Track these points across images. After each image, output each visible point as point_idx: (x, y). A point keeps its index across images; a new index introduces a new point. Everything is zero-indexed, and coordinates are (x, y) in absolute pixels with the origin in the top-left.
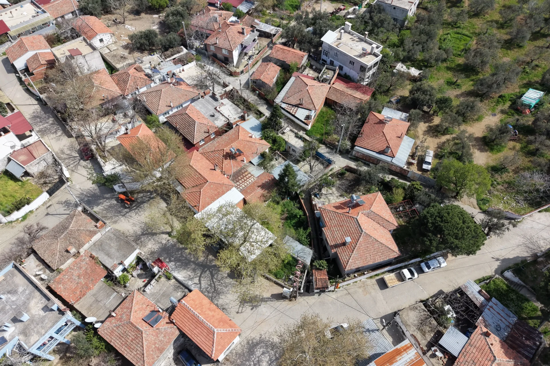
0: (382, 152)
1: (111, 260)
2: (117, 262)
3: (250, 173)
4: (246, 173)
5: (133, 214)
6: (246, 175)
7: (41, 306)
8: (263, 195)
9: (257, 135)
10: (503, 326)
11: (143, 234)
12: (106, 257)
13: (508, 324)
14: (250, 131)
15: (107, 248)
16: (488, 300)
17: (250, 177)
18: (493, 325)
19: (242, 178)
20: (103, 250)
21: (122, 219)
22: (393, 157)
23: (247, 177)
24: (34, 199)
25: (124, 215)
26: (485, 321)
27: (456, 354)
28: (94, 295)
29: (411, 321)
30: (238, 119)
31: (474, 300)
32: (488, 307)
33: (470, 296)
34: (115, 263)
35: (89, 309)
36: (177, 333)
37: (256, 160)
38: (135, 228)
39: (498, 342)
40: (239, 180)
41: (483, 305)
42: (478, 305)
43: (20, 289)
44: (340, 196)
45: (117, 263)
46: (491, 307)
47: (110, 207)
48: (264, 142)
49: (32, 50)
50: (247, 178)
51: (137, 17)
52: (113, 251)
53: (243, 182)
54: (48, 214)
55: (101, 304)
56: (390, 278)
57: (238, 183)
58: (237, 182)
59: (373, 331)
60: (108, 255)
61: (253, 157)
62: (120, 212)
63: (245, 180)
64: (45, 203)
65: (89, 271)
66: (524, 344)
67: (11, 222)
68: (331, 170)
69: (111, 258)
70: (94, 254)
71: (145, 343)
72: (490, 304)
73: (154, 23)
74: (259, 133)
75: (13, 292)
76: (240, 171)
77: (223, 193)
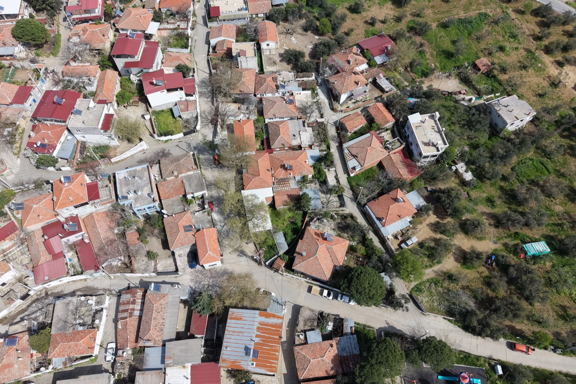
0: (380, 219)
2: (191, 191)
3: (289, 184)
4: (287, 183)
5: (216, 170)
7: (148, 192)
8: (286, 201)
9: (311, 162)
10: (347, 350)
11: (214, 184)
12: (188, 186)
13: (351, 351)
14: (309, 158)
15: (192, 181)
16: (352, 334)
18: (342, 346)
19: (283, 184)
20: (189, 181)
22: (384, 226)
23: (286, 185)
24: (176, 134)
25: (211, 168)
26: (339, 341)
27: (309, 341)
28: (173, 201)
30: (307, 146)
31: (344, 328)
32: (348, 337)
33: (344, 325)
35: (167, 206)
36: (194, 242)
37: (298, 178)
38: (212, 179)
39: (335, 353)
40: (281, 184)
41: (346, 334)
42: (344, 332)
43: (144, 179)
44: (333, 229)
46: (350, 338)
47: (209, 159)
48: (312, 169)
49: (224, 36)
51: (305, 33)
52: (193, 184)
53: (281, 187)
54: (177, 146)
55: (173, 207)
56: (316, 289)
58: (279, 185)
60: (190, 185)
61: (298, 175)
62: (211, 165)
63: (283, 186)
64: (180, 139)
65: (177, 188)
66: (349, 364)
67: (159, 140)
68: (342, 210)
69: (190, 188)
70: (184, 181)
71: (178, 237)
72: (351, 336)
73: (311, 43)
74: (314, 162)
75: (141, 178)
76: (285, 179)
77: (264, 187)
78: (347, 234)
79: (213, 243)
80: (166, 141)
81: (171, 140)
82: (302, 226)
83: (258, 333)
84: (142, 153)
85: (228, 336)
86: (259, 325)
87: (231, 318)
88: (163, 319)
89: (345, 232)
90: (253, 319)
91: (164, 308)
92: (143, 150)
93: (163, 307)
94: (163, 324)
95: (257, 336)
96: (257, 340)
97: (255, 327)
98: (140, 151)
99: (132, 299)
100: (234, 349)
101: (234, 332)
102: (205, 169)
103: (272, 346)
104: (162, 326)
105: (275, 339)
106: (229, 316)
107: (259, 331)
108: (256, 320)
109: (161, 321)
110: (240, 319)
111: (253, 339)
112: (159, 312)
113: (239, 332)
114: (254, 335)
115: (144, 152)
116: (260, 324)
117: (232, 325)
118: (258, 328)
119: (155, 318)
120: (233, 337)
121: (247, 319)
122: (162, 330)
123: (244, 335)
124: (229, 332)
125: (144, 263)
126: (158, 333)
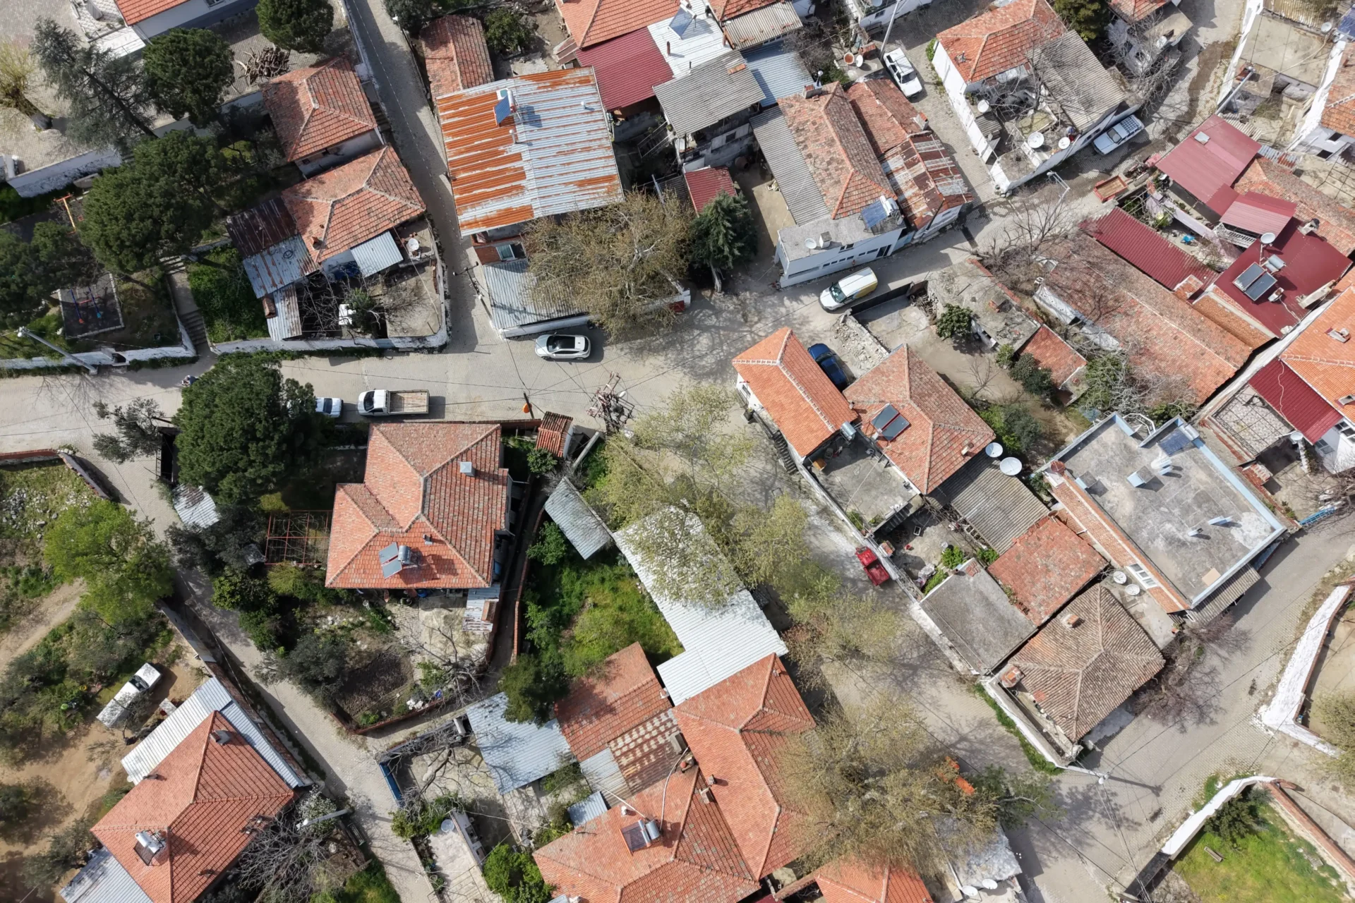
0: (237, 738)
1: (982, 588)
3: (622, 768)
4: (631, 770)
6: (633, 763)
7: (1108, 496)
11: (914, 669)
13: (268, 258)
15: (992, 623)
16: (271, 298)
17: (624, 754)
19: (647, 755)
20: (1001, 619)
21: (966, 730)
22: (218, 715)
23: (631, 758)
25: (963, 738)
27: (388, 236)
28: (1011, 525)
29: (425, 313)
31: (295, 307)
32: (280, 286)
33: (297, 313)
34: (972, 579)
35: (1017, 500)
36: (849, 392)
37: (593, 810)
38: (933, 692)
39: (307, 229)
40: (654, 752)
41: (286, 293)
42: (294, 297)
43: (1160, 544)
44: (410, 651)
45: (966, 577)
46: (274, 285)
48: (549, 877)
50: (632, 751)
52: (978, 611)
53: (647, 741)
55: (994, 502)
57: (661, 741)
58: (661, 747)
59: (503, 307)
60: (988, 604)
61: (598, 820)
62: (973, 751)
63: (640, 746)
64: (1167, 827)
65: (1028, 579)
66: (268, 224)
67: (1238, 777)
69: (981, 593)
70: (1021, 615)
72: (270, 290)
75: (1175, 543)
76: (646, 784)
77: (707, 694)
78: (360, 652)
79: (782, 399)
80: (1210, 790)
81: (1198, 807)
82: (523, 609)
83: (517, 164)
84: (1261, 685)
85: (599, 134)
86: (523, 183)
87: (609, 178)
88: (810, 156)
89: (369, 654)
90: (544, 192)
91: (823, 181)
92: (1267, 701)
93: (828, 182)
94: (803, 145)
95: (518, 157)
96: (513, 149)
97: (529, 175)
98: (1273, 687)
99: (932, 185)
100: (568, 111)
101: (588, 149)
102: (983, 724)
103: (468, 150)
104: (801, 139)
105: (465, 170)
106: (618, 181)
107: (516, 169)
108: (536, 194)
109: (812, 148)
110: (581, 184)
111: (525, 148)
112: (829, 163)
113: (573, 151)
114: (526, 156)
115: (1262, 694)
116: (520, 188)
117: (601, 163)
118: (522, 175)
119: (831, 143)
120: (585, 137)
121: (563, 189)
122: (798, 130)
123: (558, 149)
124: (600, 147)
125: (966, 296)
126: (802, 119)
